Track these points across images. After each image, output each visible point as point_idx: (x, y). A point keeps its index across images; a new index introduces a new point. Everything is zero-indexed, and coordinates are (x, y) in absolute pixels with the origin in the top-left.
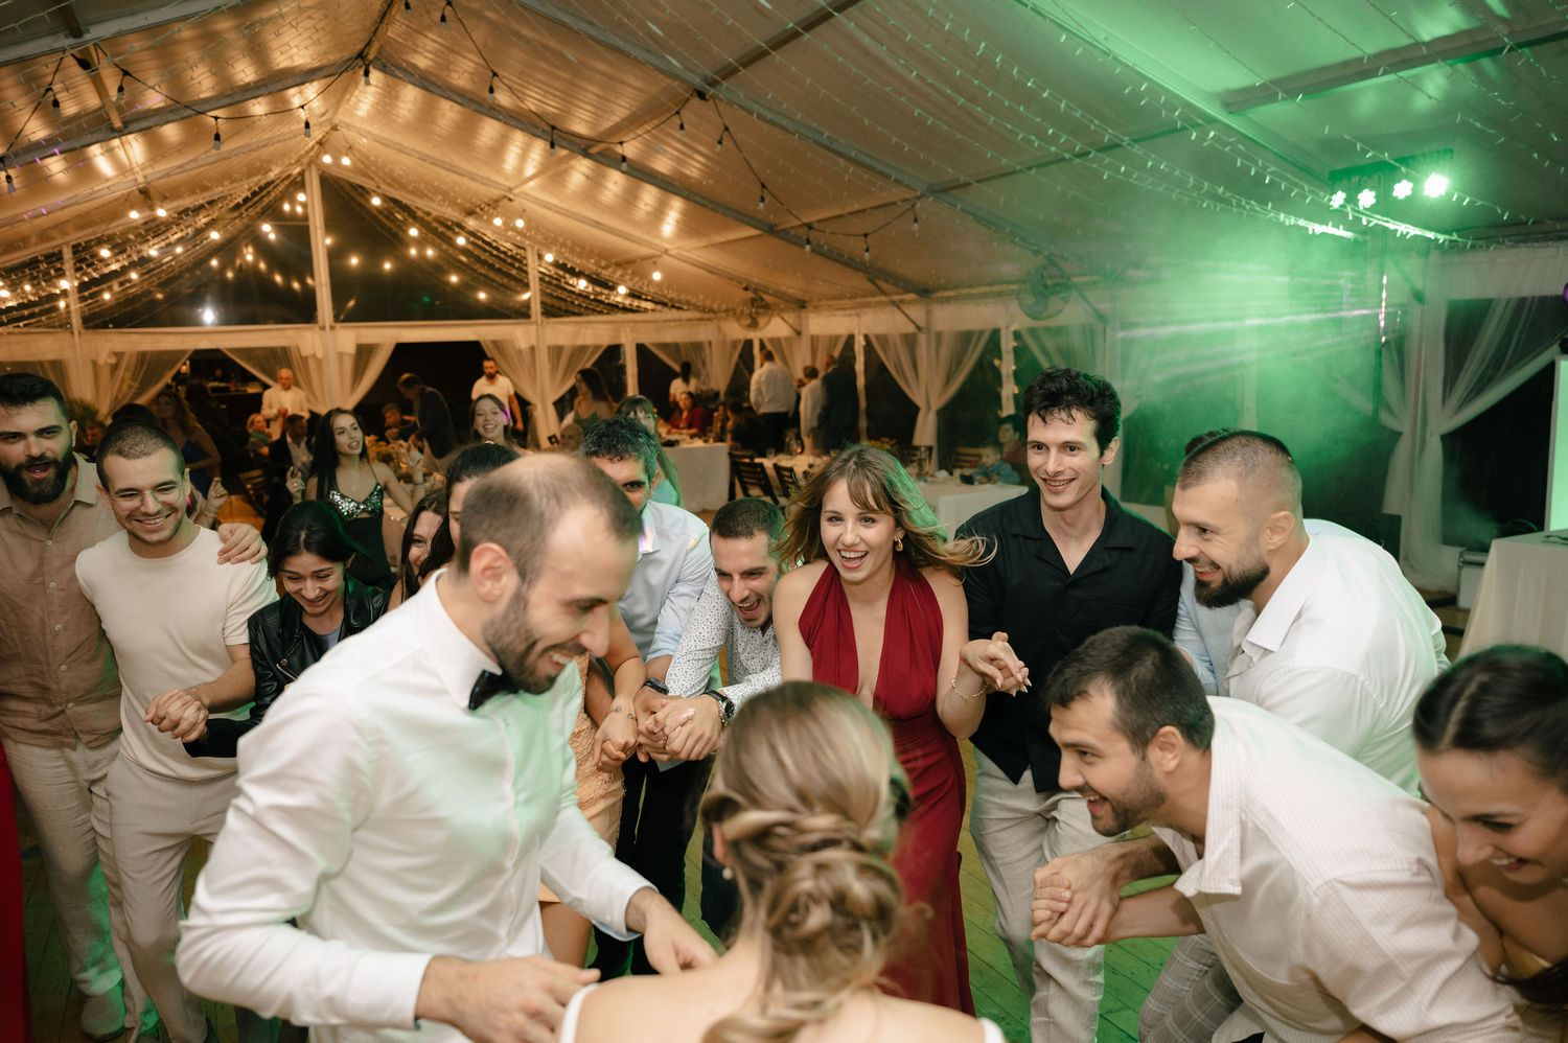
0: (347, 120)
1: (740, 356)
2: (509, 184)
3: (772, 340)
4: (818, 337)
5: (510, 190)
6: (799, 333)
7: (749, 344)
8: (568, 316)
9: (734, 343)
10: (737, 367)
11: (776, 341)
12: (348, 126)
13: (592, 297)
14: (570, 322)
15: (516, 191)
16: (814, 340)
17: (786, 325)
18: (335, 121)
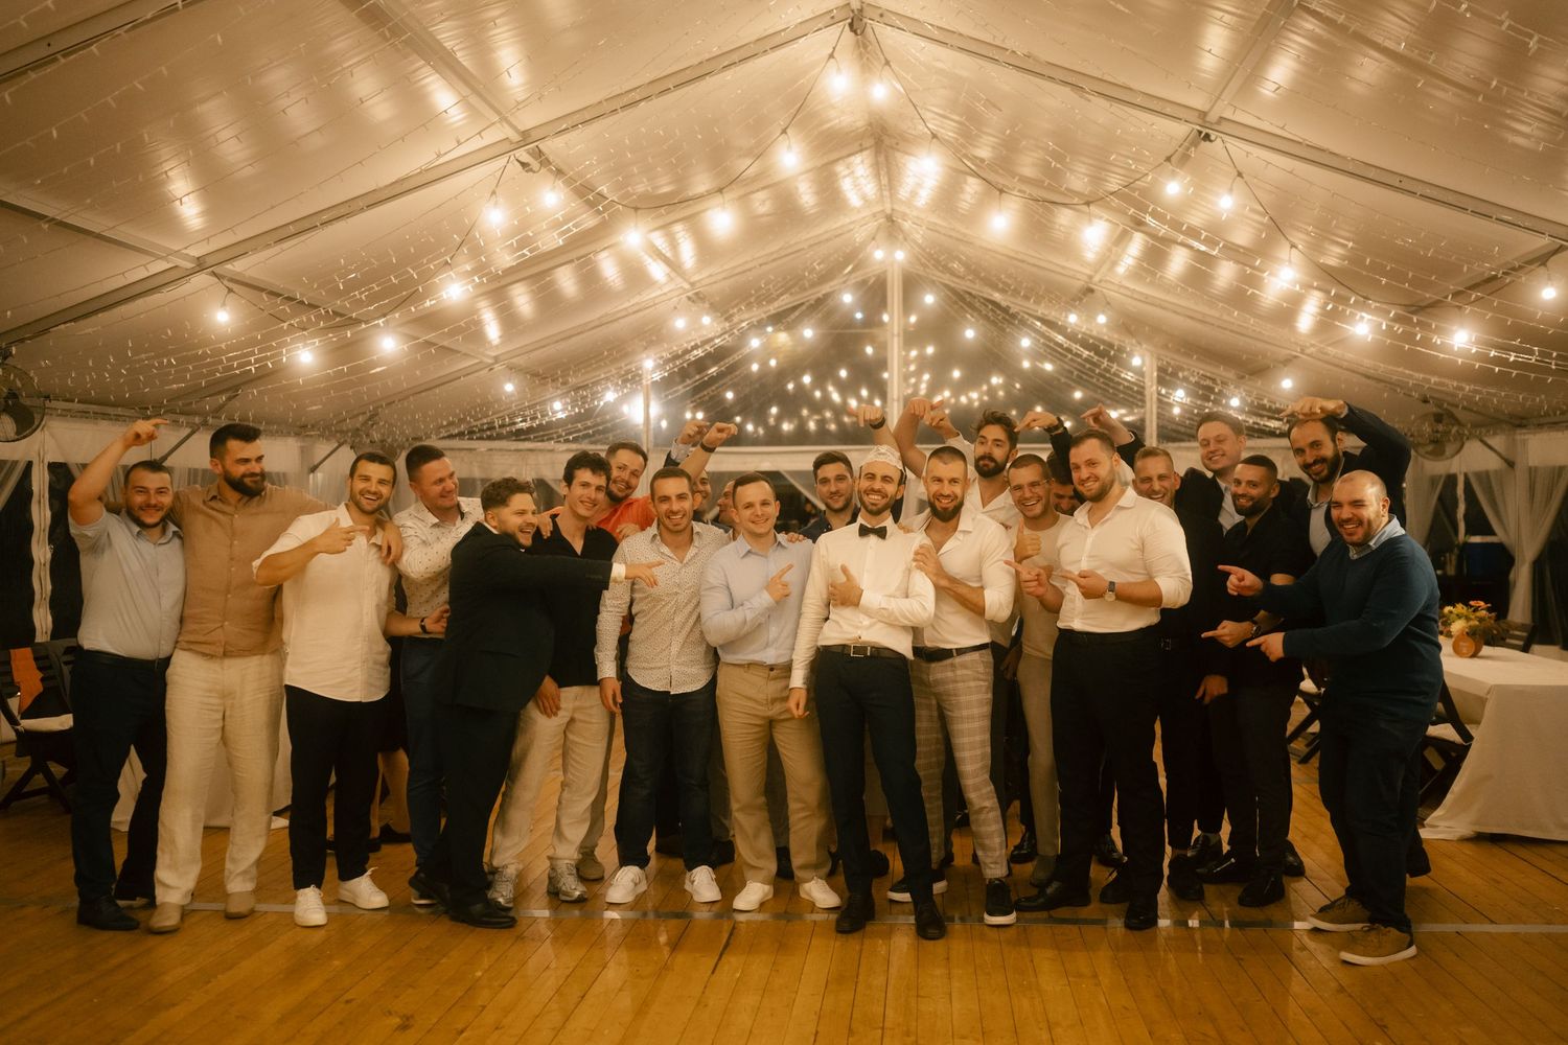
0: (902, 208)
1: (1440, 499)
2: (1088, 272)
3: (1478, 475)
4: (1536, 468)
5: (1091, 277)
6: (1511, 464)
7: (1451, 480)
8: (1189, 441)
9: (1433, 480)
10: (1436, 515)
11: (1484, 477)
12: (904, 216)
13: (1196, 411)
14: (1188, 449)
15: (1096, 279)
16: (1532, 472)
17: (1493, 455)
18: (888, 211)
